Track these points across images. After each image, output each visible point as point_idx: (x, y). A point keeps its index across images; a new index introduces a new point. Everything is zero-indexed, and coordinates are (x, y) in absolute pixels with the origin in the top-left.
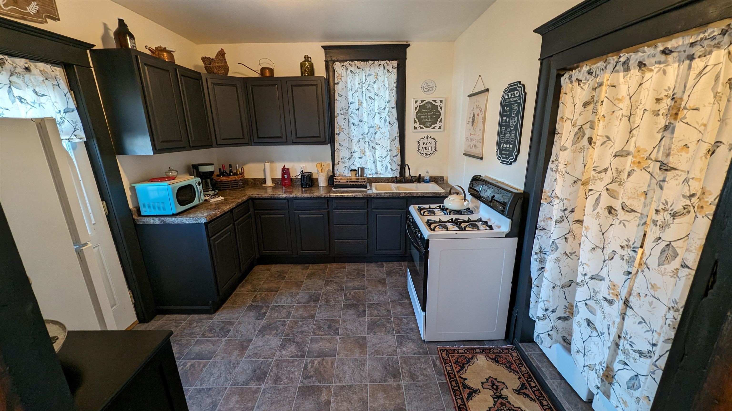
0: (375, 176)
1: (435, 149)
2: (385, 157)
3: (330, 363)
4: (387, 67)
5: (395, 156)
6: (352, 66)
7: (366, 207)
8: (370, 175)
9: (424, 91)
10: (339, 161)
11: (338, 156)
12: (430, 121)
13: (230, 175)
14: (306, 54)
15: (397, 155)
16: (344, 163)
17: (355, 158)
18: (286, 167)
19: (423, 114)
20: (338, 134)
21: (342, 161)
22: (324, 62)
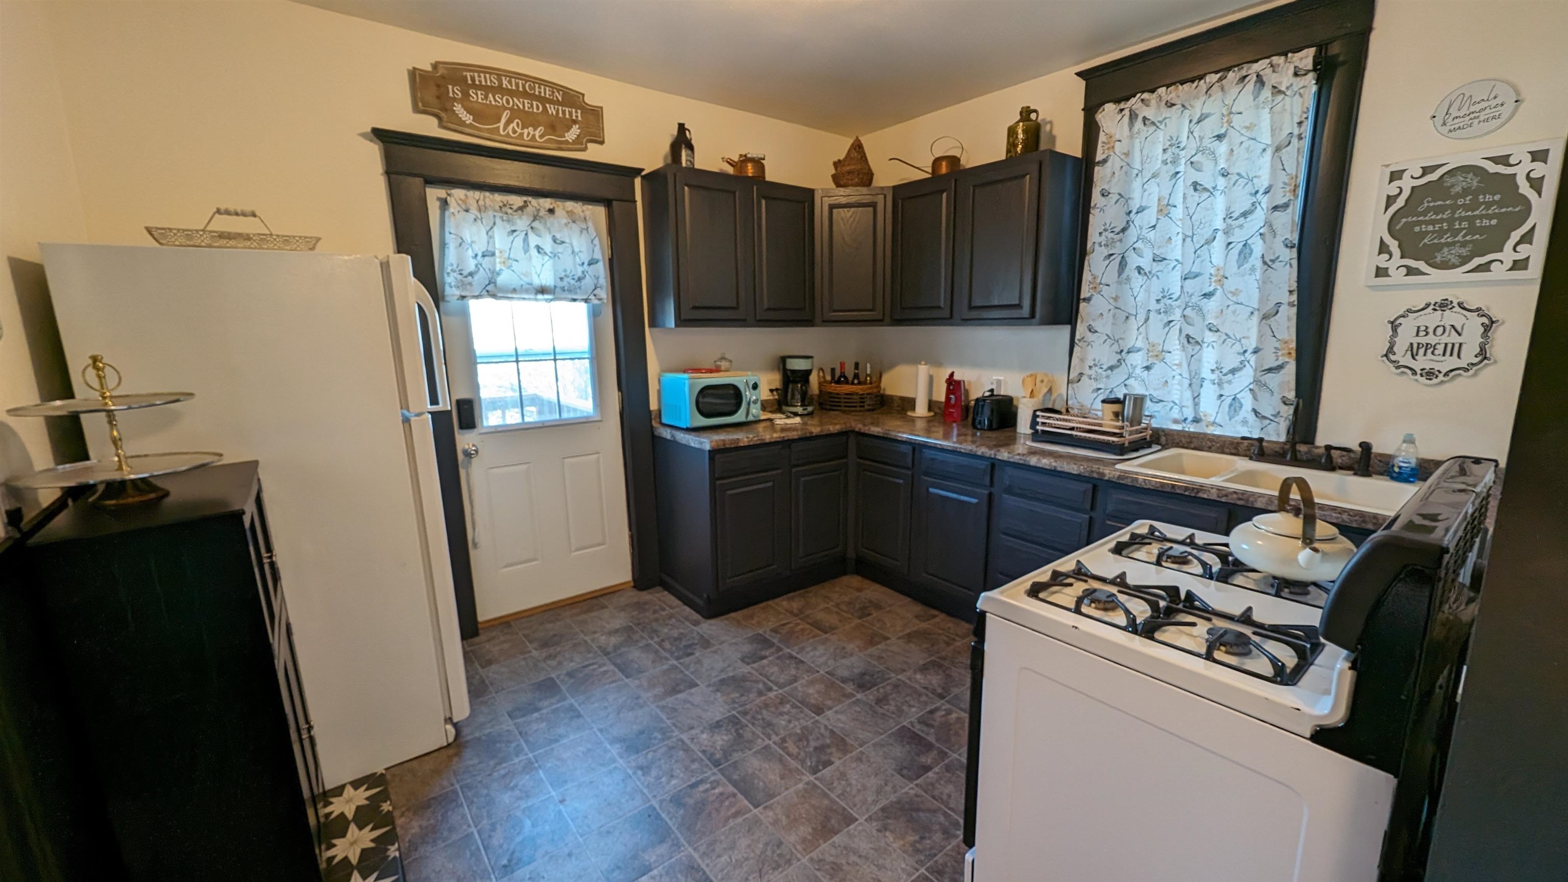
0: (1192, 428)
1: (1483, 354)
2: (1233, 371)
3: (733, 810)
4: (1271, 78)
5: (1270, 370)
6: (1148, 106)
7: (1088, 507)
8: (1176, 421)
9: (1445, 130)
10: (1081, 374)
11: (1082, 360)
12: (1463, 244)
13: (853, 383)
14: (1025, 105)
15: (1280, 367)
16: (1096, 379)
17: (1134, 368)
18: (956, 377)
19: (1431, 216)
20: (1087, 300)
21: (1092, 372)
22: (1082, 113)
